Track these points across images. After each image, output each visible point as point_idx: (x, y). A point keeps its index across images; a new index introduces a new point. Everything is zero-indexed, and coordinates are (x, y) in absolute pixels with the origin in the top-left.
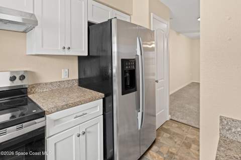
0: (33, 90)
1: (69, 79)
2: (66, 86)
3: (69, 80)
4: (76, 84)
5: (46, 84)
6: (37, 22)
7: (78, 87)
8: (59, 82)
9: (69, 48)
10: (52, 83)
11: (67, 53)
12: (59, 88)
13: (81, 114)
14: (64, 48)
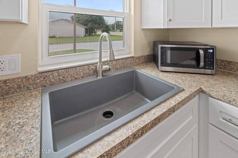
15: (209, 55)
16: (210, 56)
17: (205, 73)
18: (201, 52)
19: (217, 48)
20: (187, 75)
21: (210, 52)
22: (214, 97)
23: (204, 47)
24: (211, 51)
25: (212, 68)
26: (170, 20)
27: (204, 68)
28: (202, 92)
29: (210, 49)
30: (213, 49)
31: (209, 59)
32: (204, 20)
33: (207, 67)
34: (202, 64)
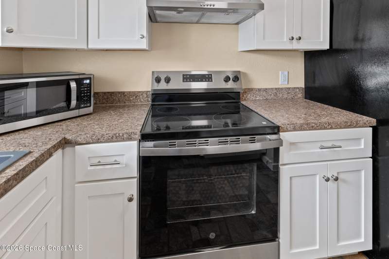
0: (245, 96)
1: (289, 86)
2: (285, 96)
3: (289, 88)
4: (300, 95)
5: (259, 90)
6: (263, 4)
7: (305, 100)
8: (276, 89)
9: (300, 38)
10: (266, 89)
11: (295, 45)
12: (276, 97)
13: (330, 144)
14: (293, 38)
15: (84, 88)
16: (86, 89)
17: (80, 115)
18: (73, 85)
19: (95, 76)
20: (48, 127)
21: (86, 83)
22: (82, 142)
23: (77, 77)
24: (88, 81)
25: (88, 105)
26: (10, 31)
27: (78, 107)
28: (66, 143)
29: (86, 79)
30: (90, 79)
31: (84, 93)
32: (76, 36)
33: (83, 106)
34: (74, 103)
